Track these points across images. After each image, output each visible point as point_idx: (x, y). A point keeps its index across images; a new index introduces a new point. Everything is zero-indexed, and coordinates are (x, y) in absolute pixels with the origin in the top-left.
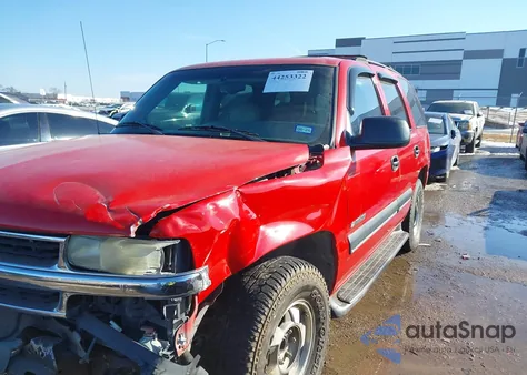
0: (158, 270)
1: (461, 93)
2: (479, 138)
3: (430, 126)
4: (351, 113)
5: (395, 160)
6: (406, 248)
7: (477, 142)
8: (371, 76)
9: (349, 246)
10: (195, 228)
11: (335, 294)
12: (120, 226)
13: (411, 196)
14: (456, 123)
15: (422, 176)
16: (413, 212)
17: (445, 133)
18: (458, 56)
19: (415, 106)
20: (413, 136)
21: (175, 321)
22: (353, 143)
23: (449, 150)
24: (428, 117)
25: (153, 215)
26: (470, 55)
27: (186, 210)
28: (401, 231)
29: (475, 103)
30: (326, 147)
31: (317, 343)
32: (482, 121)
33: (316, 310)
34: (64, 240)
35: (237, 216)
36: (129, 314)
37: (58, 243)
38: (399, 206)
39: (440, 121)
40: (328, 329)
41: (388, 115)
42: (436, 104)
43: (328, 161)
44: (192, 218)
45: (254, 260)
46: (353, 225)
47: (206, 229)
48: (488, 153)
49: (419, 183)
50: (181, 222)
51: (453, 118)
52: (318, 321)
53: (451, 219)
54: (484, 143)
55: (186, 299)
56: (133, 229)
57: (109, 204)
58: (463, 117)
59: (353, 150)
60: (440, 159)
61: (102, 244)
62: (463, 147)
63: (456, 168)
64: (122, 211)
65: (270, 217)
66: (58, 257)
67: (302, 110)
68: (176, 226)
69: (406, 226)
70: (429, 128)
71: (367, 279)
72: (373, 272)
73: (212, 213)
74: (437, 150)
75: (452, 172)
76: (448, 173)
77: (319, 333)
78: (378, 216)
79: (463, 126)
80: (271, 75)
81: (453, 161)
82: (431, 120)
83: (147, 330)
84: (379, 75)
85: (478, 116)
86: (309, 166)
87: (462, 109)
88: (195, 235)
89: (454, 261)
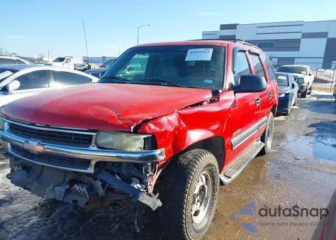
0: (141, 148)
1: (300, 60)
2: (310, 89)
3: (279, 81)
4: (234, 72)
5: (258, 100)
6: (262, 152)
7: (308, 91)
8: (244, 51)
9: (231, 146)
10: (158, 129)
11: (223, 172)
12: (126, 126)
13: (266, 121)
14: (295, 79)
15: (273, 111)
16: (267, 131)
17: (288, 85)
18: (298, 36)
19: (270, 68)
20: (268, 86)
21: (148, 175)
22: (235, 89)
23: (290, 96)
24: (277, 75)
25: (141, 121)
26: (306, 36)
27: (154, 120)
28: (260, 142)
29: (308, 67)
30: (220, 91)
31: (213, 196)
32: (312, 78)
33: (213, 178)
34: (95, 134)
35: (177, 125)
36: (124, 172)
37: (91, 136)
38: (260, 126)
39: (285, 78)
40: (218, 189)
41: (254, 74)
42: (284, 67)
43: (222, 98)
44: (157, 124)
45: (185, 148)
46: (234, 134)
47: (163, 130)
48: (315, 99)
49: (271, 114)
50: (152, 126)
51: (294, 76)
52: (214, 184)
53: (290, 137)
54: (313, 92)
55: (152, 164)
56: (132, 128)
57: (118, 116)
58: (300, 76)
59: (235, 93)
60: (284, 101)
61: (115, 136)
62: (300, 94)
63: (294, 107)
64: (125, 120)
65: (192, 127)
66: (91, 142)
67: (202, 71)
68: (150, 128)
69: (263, 139)
70: (278, 82)
71: (240, 167)
72: (244, 163)
73: (166, 122)
74: (283, 95)
75: (292, 109)
76: (289, 110)
77: (214, 191)
78: (247, 131)
79: (300, 81)
80: (190, 51)
81: (293, 103)
82: (280, 77)
83: (134, 179)
84: (249, 51)
85: (310, 75)
86: (212, 101)
87: (299, 71)
88: (158, 133)
89: (291, 160)
